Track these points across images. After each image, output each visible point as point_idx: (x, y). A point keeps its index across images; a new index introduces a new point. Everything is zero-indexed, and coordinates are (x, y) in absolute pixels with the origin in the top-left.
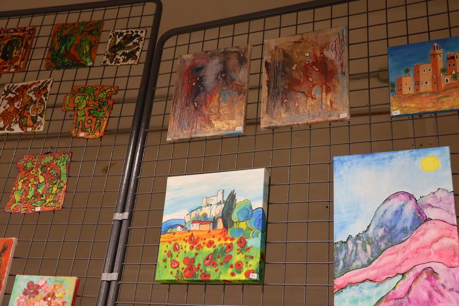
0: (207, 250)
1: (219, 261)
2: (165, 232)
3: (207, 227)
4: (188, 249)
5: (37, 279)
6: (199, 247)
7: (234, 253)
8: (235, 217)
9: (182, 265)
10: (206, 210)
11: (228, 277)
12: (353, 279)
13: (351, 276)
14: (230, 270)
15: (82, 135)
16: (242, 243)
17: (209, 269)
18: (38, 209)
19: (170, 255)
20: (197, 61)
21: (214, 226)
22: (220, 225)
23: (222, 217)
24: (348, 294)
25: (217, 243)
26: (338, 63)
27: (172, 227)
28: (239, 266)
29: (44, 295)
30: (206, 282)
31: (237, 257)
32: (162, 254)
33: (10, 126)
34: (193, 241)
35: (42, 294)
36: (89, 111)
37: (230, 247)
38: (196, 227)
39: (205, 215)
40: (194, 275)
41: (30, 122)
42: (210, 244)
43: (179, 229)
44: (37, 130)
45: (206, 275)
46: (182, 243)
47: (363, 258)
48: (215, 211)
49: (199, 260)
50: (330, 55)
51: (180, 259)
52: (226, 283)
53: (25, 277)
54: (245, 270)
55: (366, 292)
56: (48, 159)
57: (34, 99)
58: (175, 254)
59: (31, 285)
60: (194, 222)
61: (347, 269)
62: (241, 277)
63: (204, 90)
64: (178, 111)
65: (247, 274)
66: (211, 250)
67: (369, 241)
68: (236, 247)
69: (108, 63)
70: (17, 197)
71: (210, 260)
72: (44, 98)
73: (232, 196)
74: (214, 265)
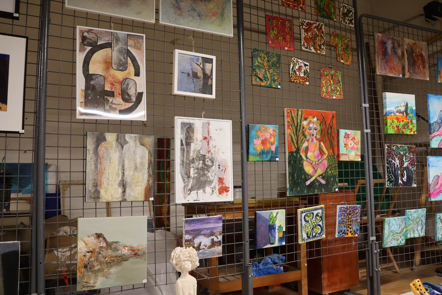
0: (402, 123)
1: (406, 127)
2: (388, 115)
3: (401, 115)
4: (396, 122)
5: (348, 132)
6: (400, 122)
7: (410, 125)
8: (409, 112)
9: (396, 128)
10: (400, 108)
11: (408, 133)
12: (436, 135)
13: (436, 133)
14: (409, 131)
15: (342, 61)
16: (411, 121)
17: (403, 130)
18: (334, 98)
19: (391, 124)
20: (384, 39)
21: (403, 115)
22: (405, 115)
23: (405, 111)
24: (435, 139)
25: (405, 121)
26: (425, 57)
27: (391, 113)
28: (411, 129)
29: (352, 138)
30: (403, 135)
31: (411, 126)
32: (389, 124)
33: (310, 47)
34: (398, 119)
35: (351, 138)
36: (343, 49)
37: (408, 122)
38: (398, 114)
39: (400, 110)
40: (400, 132)
41: (318, 48)
42: (403, 121)
43: (393, 114)
44: (322, 53)
45: (403, 132)
46: (394, 120)
47: (437, 128)
48: (403, 109)
49: (400, 127)
50: (424, 53)
51: (395, 126)
52: (407, 135)
53: (343, 130)
54: (413, 131)
55: (438, 138)
56: (333, 72)
57: (318, 33)
58: (393, 124)
59: (346, 134)
60: (397, 112)
61: (434, 132)
62: (412, 133)
63: (388, 54)
64: (380, 61)
65: (414, 132)
66: (403, 123)
67: (438, 123)
68: (410, 123)
69: (343, 22)
70: (324, 89)
71: (404, 127)
72: (322, 35)
73: (407, 104)
74: (405, 128)
